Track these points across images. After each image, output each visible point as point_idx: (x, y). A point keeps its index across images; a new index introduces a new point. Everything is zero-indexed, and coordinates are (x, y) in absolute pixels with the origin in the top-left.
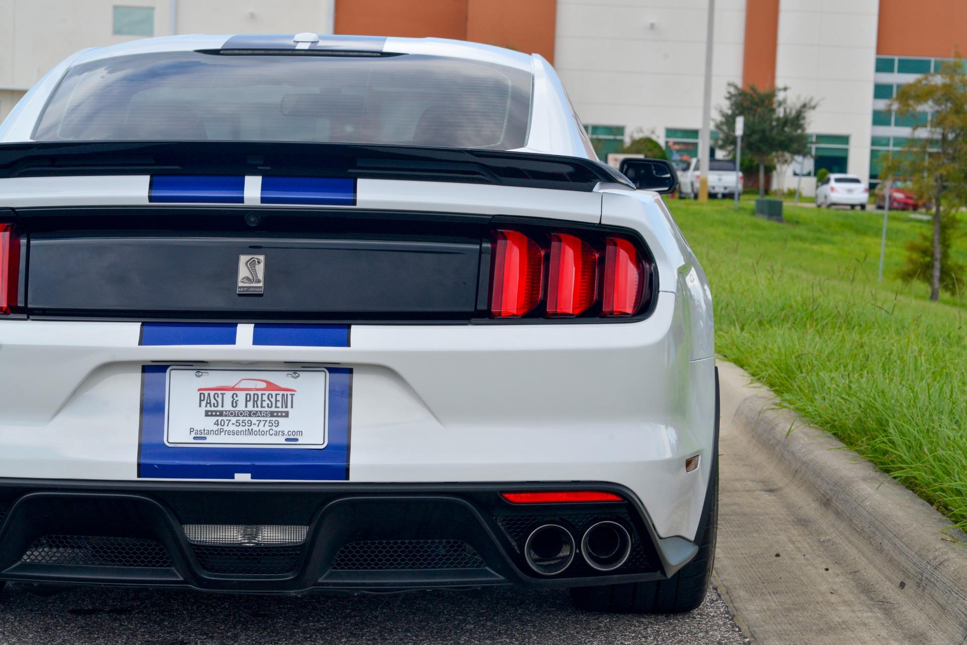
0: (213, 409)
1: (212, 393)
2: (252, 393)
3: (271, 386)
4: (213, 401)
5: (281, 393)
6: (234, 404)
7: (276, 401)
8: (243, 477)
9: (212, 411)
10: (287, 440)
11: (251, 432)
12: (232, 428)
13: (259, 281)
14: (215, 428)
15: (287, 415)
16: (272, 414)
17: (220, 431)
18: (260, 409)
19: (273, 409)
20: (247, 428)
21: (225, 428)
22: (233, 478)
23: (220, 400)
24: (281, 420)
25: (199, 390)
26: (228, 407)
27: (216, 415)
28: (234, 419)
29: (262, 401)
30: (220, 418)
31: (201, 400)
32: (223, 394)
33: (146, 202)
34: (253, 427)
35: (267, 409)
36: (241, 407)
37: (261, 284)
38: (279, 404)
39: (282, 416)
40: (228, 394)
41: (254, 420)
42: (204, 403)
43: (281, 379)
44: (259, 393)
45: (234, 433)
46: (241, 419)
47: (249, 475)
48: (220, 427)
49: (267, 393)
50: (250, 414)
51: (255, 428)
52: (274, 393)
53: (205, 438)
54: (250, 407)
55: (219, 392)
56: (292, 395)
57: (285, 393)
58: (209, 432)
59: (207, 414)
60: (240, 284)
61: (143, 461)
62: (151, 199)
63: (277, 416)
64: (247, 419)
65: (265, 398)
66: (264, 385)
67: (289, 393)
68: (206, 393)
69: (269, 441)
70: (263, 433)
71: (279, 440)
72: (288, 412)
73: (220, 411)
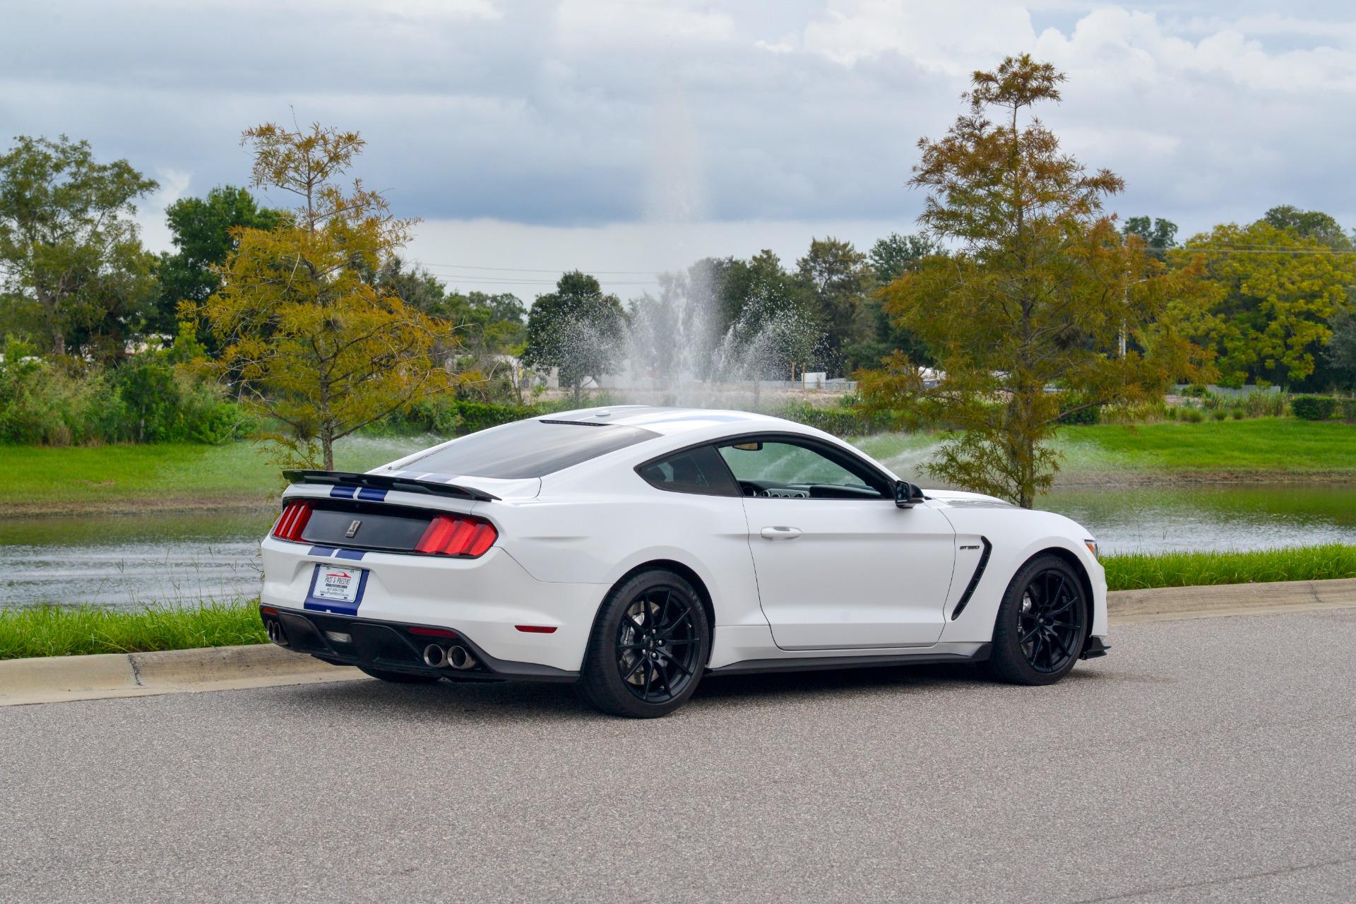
0: (329, 584)
2: (339, 578)
3: (345, 576)
4: (329, 580)
6: (334, 582)
8: (328, 612)
10: (346, 598)
11: (336, 594)
12: (331, 591)
13: (353, 532)
14: (327, 591)
16: (343, 587)
17: (329, 593)
18: (340, 585)
19: (344, 585)
20: (335, 592)
22: (326, 612)
23: (331, 580)
24: (345, 590)
25: (327, 576)
26: (332, 583)
28: (333, 588)
30: (330, 587)
31: (326, 580)
33: (329, 496)
35: (342, 585)
36: (336, 583)
38: (346, 583)
39: (346, 588)
40: (333, 578)
41: (338, 589)
43: (348, 572)
44: (342, 578)
47: (330, 611)
48: (329, 591)
49: (344, 578)
50: (338, 586)
51: (337, 592)
52: (346, 578)
53: (324, 595)
54: (338, 584)
55: (331, 577)
56: (349, 580)
58: (325, 593)
59: (327, 585)
60: (346, 534)
61: (306, 602)
62: (331, 495)
64: (336, 588)
65: (343, 580)
66: (343, 575)
68: (329, 577)
69: (340, 598)
70: (339, 594)
71: (342, 597)
72: (348, 587)
73: (331, 585)
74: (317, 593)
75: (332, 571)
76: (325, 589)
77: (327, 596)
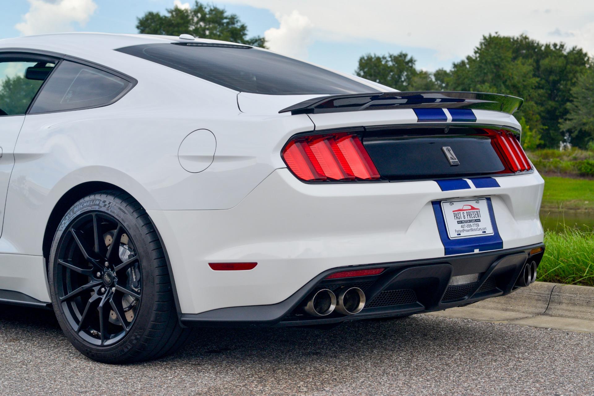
0: (459, 220)
1: (457, 212)
2: (468, 211)
3: (473, 208)
4: (458, 217)
5: (476, 210)
6: (464, 216)
7: (476, 214)
8: (477, 251)
9: (459, 221)
10: (483, 232)
11: (472, 230)
12: (466, 228)
13: (455, 159)
14: (462, 229)
15: (479, 220)
16: (476, 221)
17: (464, 230)
18: (472, 219)
19: (476, 218)
20: (470, 228)
22: (474, 252)
23: (460, 215)
24: (479, 223)
25: (453, 211)
26: (463, 219)
27: (460, 223)
28: (466, 224)
29: (472, 215)
30: (462, 224)
31: (455, 216)
32: (460, 213)
34: (472, 227)
35: (474, 219)
36: (466, 219)
37: (457, 161)
38: (477, 216)
39: (479, 221)
40: (461, 212)
41: (471, 224)
42: (456, 217)
43: (473, 204)
44: (470, 211)
45: (468, 231)
46: (468, 224)
47: (478, 250)
48: (463, 228)
49: (472, 211)
50: (470, 221)
52: (474, 211)
53: (460, 234)
54: (469, 219)
55: (459, 212)
56: (479, 211)
57: (477, 210)
58: (461, 231)
59: (459, 222)
60: (451, 161)
62: (419, 120)
63: (477, 221)
64: (470, 224)
65: (472, 213)
66: (470, 208)
67: (478, 210)
68: (455, 212)
69: (478, 233)
70: (476, 230)
71: (481, 232)
72: (480, 219)
73: (461, 221)
74: (452, 235)
75: (456, 206)
76: (459, 227)
77: (465, 235)
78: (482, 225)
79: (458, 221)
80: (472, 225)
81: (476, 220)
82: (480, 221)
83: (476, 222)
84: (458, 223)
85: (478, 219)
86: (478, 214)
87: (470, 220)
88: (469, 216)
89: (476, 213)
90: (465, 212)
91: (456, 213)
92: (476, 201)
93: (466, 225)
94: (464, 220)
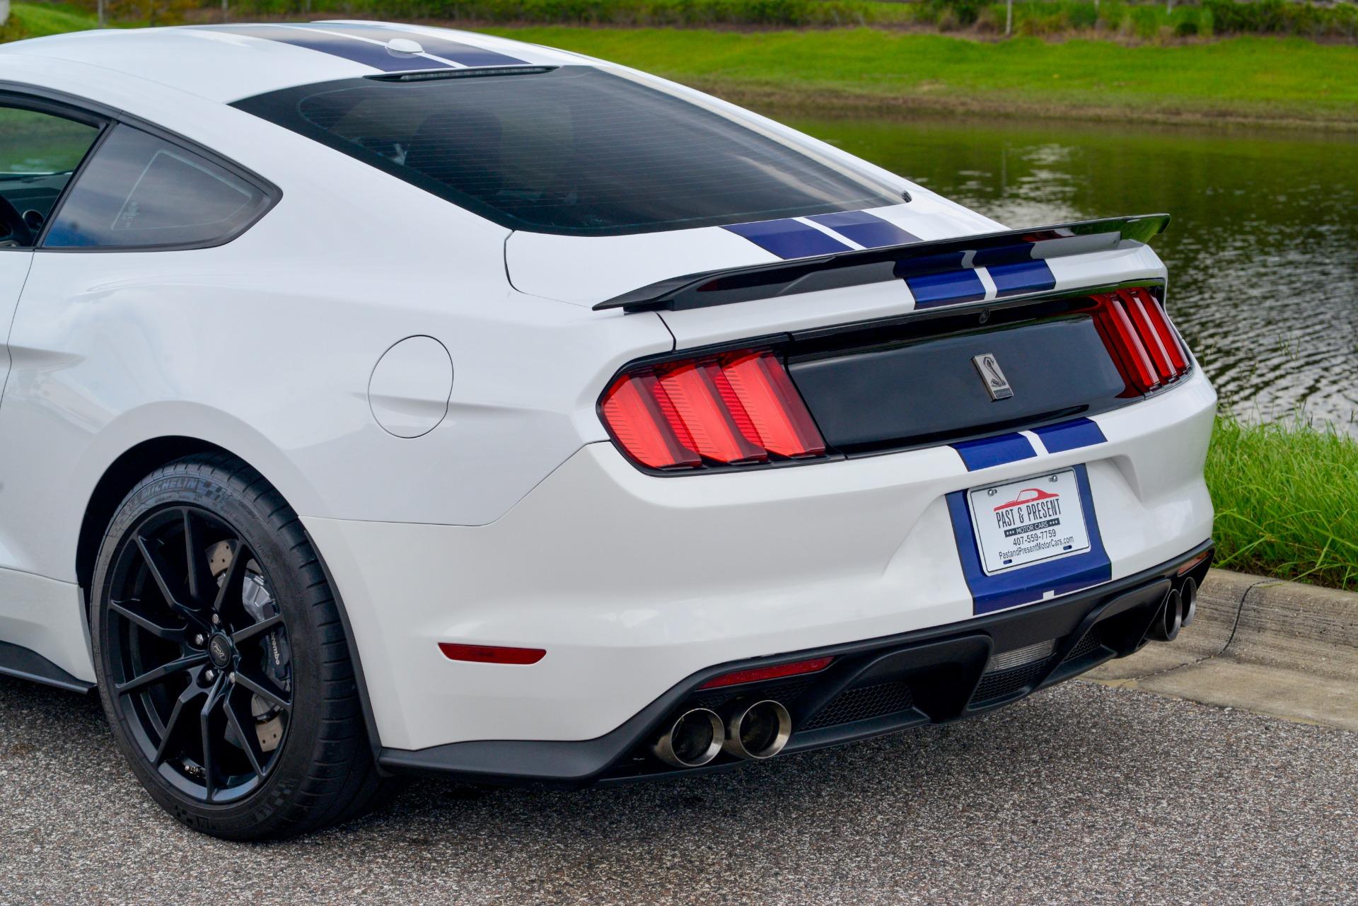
0: (1009, 528)
1: (1004, 510)
2: (1030, 504)
3: (1042, 495)
4: (1007, 520)
5: (1049, 499)
6: (1021, 518)
7: (1048, 509)
8: (1049, 595)
9: (1009, 531)
10: (1065, 548)
11: (1039, 547)
12: (1025, 545)
13: (1004, 384)
14: (1015, 548)
15: (1057, 522)
16: (1049, 524)
17: (1020, 550)
18: (1039, 521)
19: (1048, 518)
20: (1035, 543)
21: (1023, 546)
22: (1042, 598)
23: (1010, 516)
24: (1055, 527)
25: (995, 509)
26: (1018, 524)
27: (1012, 535)
28: (1025, 535)
29: (1039, 511)
30: (1016, 537)
31: (999, 521)
32: (1011, 510)
33: (912, 310)
34: (1039, 540)
35: (1044, 519)
36: (1027, 522)
37: (1007, 386)
38: (1051, 513)
39: (1055, 524)
40: (1015, 508)
41: (1038, 532)
42: (1001, 523)
43: (1045, 485)
44: (1035, 503)
45: (1030, 550)
46: (1030, 533)
47: (1052, 592)
48: (1018, 546)
49: (1040, 501)
50: (1036, 526)
51: (1041, 541)
52: (1044, 501)
53: (1010, 561)
54: (1033, 521)
55: (1009, 509)
56: (1057, 500)
57: (1052, 499)
58: (1012, 554)
59: (1008, 534)
60: (993, 389)
61: (976, 596)
62: (918, 305)
63: (1053, 525)
64: (1034, 532)
65: (1040, 506)
67: (1055, 498)
68: (1000, 511)
69: (1053, 552)
70: (1048, 545)
71: (1059, 549)
72: (1058, 519)
73: (1015, 529)
74: (992, 563)
75: (1005, 495)
76: (1008, 544)
77: (1022, 560)
78: (1061, 532)
79: (1005, 532)
80: (1039, 535)
81: (1048, 522)
82: (1059, 523)
83: (1050, 526)
84: (1006, 536)
85: (1054, 520)
86: (1053, 507)
87: (1034, 524)
88: (1032, 515)
89: (1050, 506)
90: (1024, 507)
91: (1002, 514)
92: (1051, 477)
93: (1025, 538)
94: (1021, 525)
